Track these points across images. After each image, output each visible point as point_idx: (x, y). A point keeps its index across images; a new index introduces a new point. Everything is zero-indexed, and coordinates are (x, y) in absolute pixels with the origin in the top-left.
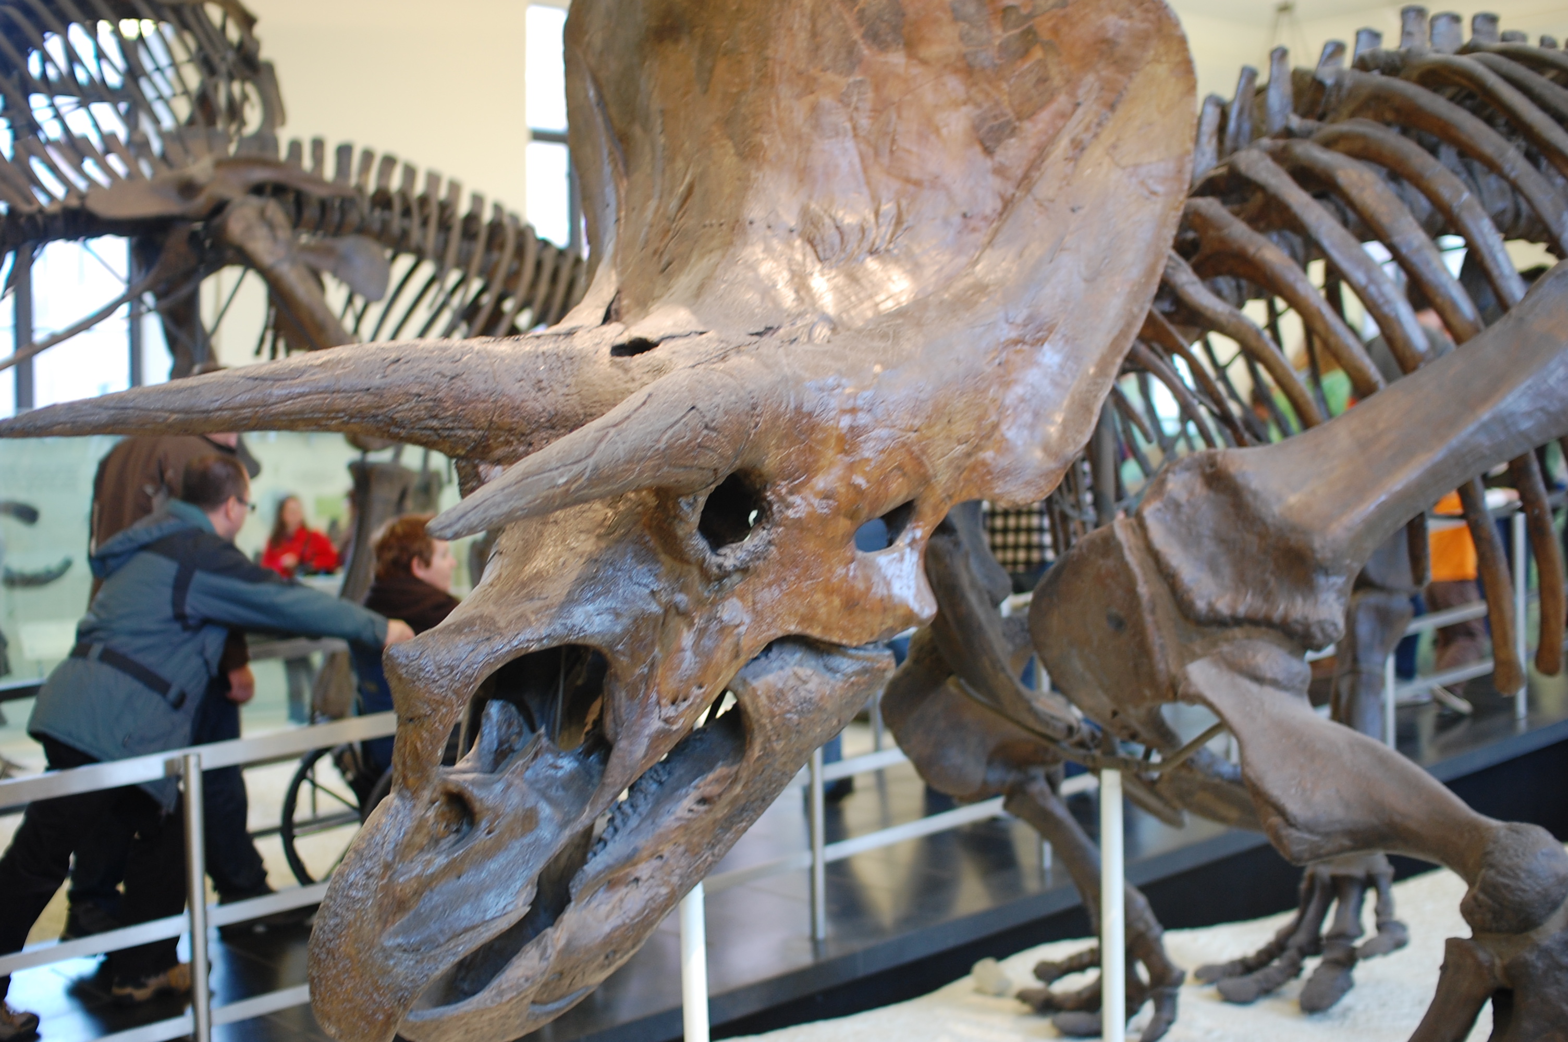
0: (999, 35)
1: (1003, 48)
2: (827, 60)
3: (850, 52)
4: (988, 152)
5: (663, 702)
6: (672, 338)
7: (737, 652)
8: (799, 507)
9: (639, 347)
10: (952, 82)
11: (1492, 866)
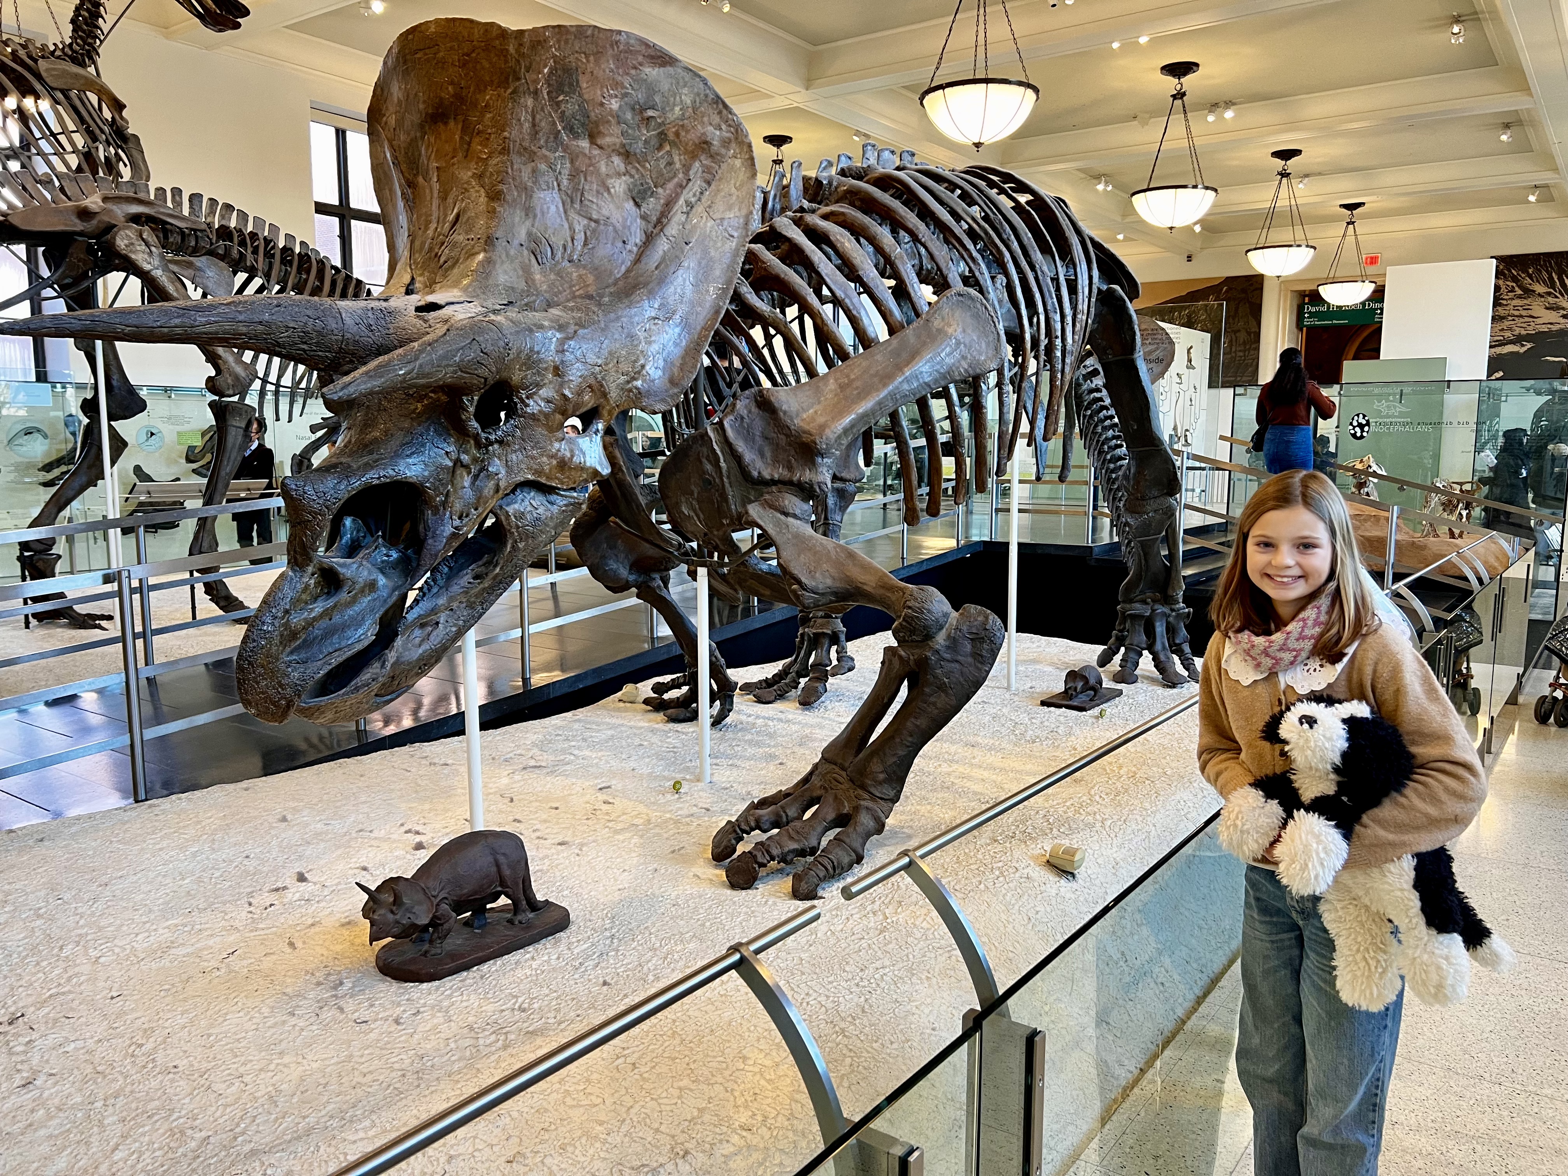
0: (646, 134)
1: (646, 142)
2: (542, 142)
3: (556, 138)
4: (637, 205)
5: (454, 517)
6: (453, 303)
7: (497, 490)
8: (534, 406)
9: (434, 307)
10: (617, 160)
11: (910, 608)
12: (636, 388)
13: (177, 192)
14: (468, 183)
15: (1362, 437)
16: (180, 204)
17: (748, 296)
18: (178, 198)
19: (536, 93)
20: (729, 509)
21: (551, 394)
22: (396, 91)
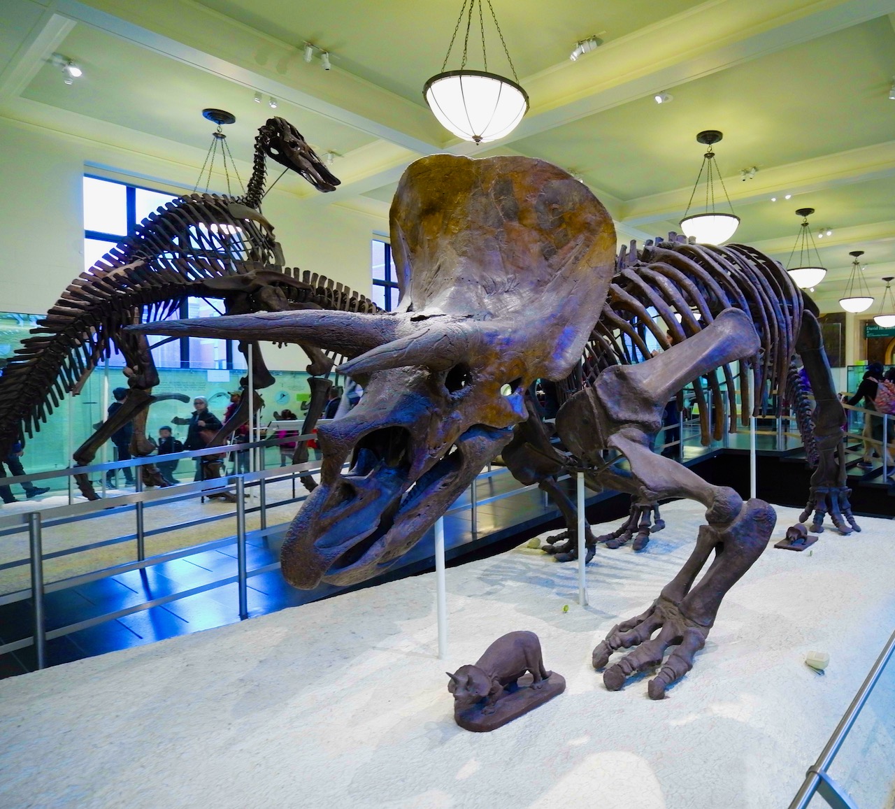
0: (551, 218)
1: (552, 223)
2: (490, 223)
3: (499, 220)
4: (546, 259)
5: (431, 448)
6: (434, 316)
7: (459, 430)
8: (482, 377)
9: (422, 318)
10: (535, 234)
11: (717, 501)
12: (545, 366)
14: (447, 247)
16: (298, 276)
17: (609, 313)
19: (487, 195)
20: (598, 438)
21: (493, 370)
22: (406, 198)
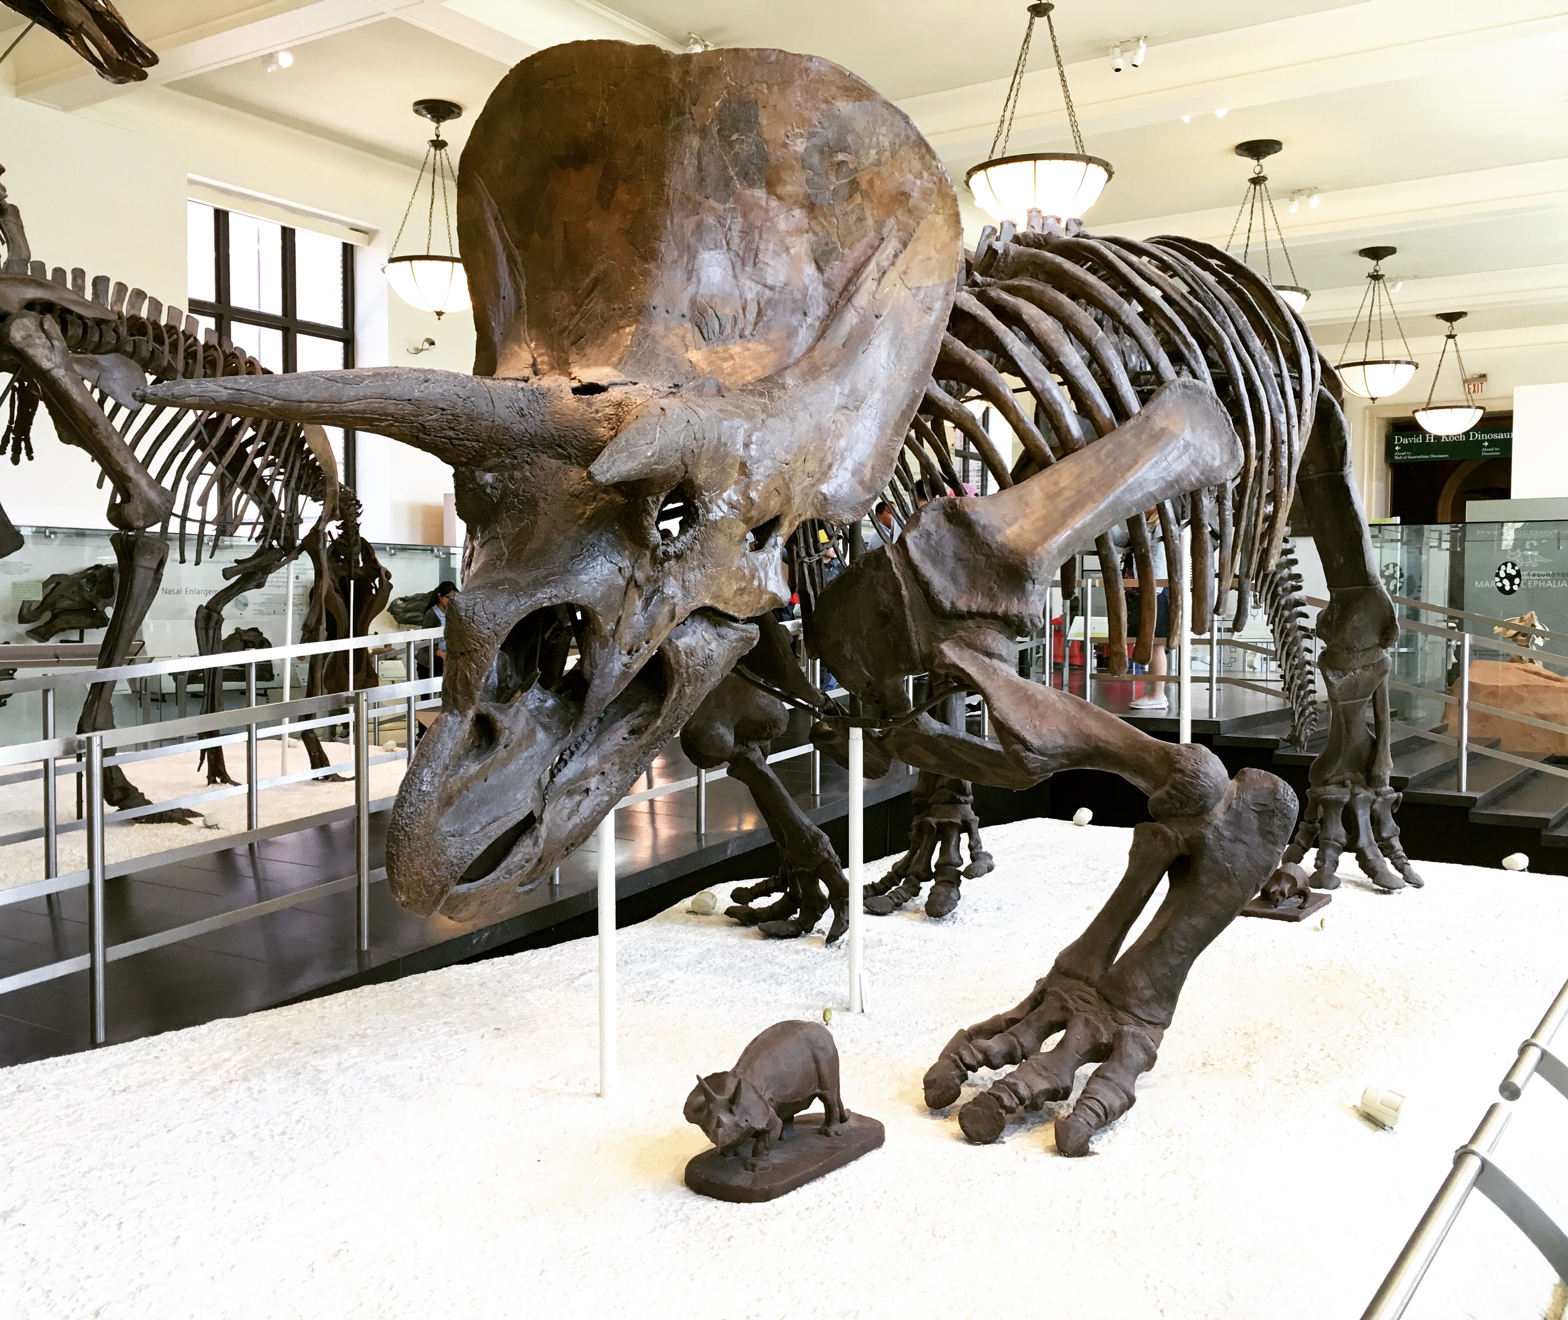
0: (834, 182)
1: (836, 192)
3: (727, 185)
4: (820, 269)
5: (623, 652)
6: (617, 384)
7: (672, 617)
8: (717, 512)
9: (593, 388)
10: (801, 215)
12: (822, 493)
13: (79, 274)
15: (1512, 591)
16: (82, 288)
18: (79, 282)
19: (703, 131)
21: (735, 498)
